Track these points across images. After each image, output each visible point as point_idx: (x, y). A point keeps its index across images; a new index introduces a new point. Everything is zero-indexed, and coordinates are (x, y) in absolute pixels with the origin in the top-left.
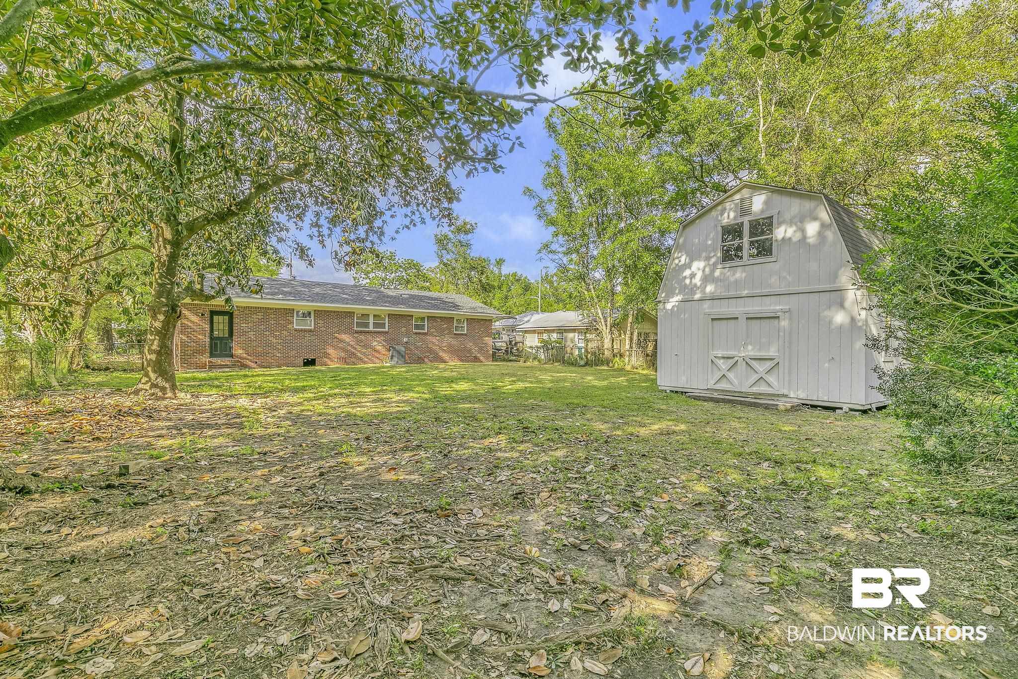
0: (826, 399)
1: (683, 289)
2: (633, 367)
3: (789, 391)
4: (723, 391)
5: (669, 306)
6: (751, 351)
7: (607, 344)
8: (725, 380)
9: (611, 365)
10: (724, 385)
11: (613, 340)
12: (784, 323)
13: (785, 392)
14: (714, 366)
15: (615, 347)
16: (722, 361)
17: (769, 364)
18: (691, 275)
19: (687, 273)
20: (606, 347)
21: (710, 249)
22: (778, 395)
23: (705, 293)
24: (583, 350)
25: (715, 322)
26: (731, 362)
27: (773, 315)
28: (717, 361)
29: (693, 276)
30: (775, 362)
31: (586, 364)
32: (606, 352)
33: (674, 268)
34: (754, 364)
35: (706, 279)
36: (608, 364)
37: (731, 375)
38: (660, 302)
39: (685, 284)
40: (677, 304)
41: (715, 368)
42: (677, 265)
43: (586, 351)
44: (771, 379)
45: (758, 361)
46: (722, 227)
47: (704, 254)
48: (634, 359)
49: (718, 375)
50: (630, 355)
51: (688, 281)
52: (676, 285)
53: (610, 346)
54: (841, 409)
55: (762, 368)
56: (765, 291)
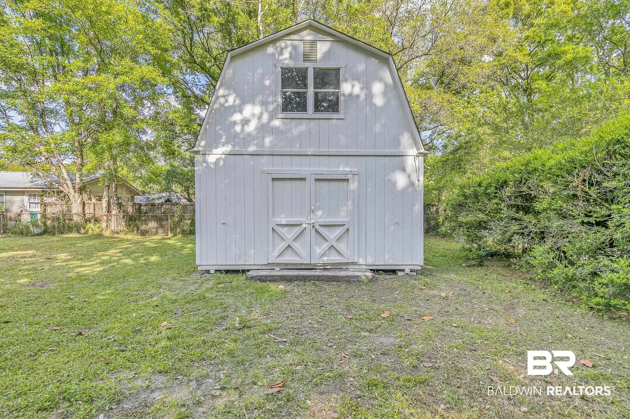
0: (391, 262)
1: (233, 138)
2: (113, 232)
3: (359, 257)
4: (287, 264)
5: (211, 159)
6: (320, 217)
7: (76, 208)
8: (290, 251)
9: (82, 231)
10: (289, 258)
11: (84, 204)
12: (353, 185)
13: (356, 260)
14: (276, 235)
15: (87, 211)
16: (286, 229)
17: (338, 231)
18: (242, 120)
19: (237, 117)
20: (74, 211)
21: (268, 92)
22: (348, 264)
23: (263, 145)
24: (39, 216)
25: (277, 183)
26: (297, 230)
27: (343, 177)
28: (279, 229)
29: (246, 122)
30: (345, 228)
31: (45, 232)
32: (75, 218)
33: (219, 109)
34: (323, 231)
35: (263, 129)
36: (78, 232)
37: (296, 245)
38: (197, 152)
39: (235, 131)
40: (223, 156)
41: (277, 238)
42: (222, 105)
43: (44, 216)
44: (342, 246)
45: (328, 228)
46: (282, 68)
47: (260, 98)
48: (113, 225)
49: (282, 246)
50: (108, 220)
51: (238, 128)
52: (221, 132)
53: (80, 210)
54: (403, 270)
55: (332, 235)
56: (333, 150)
